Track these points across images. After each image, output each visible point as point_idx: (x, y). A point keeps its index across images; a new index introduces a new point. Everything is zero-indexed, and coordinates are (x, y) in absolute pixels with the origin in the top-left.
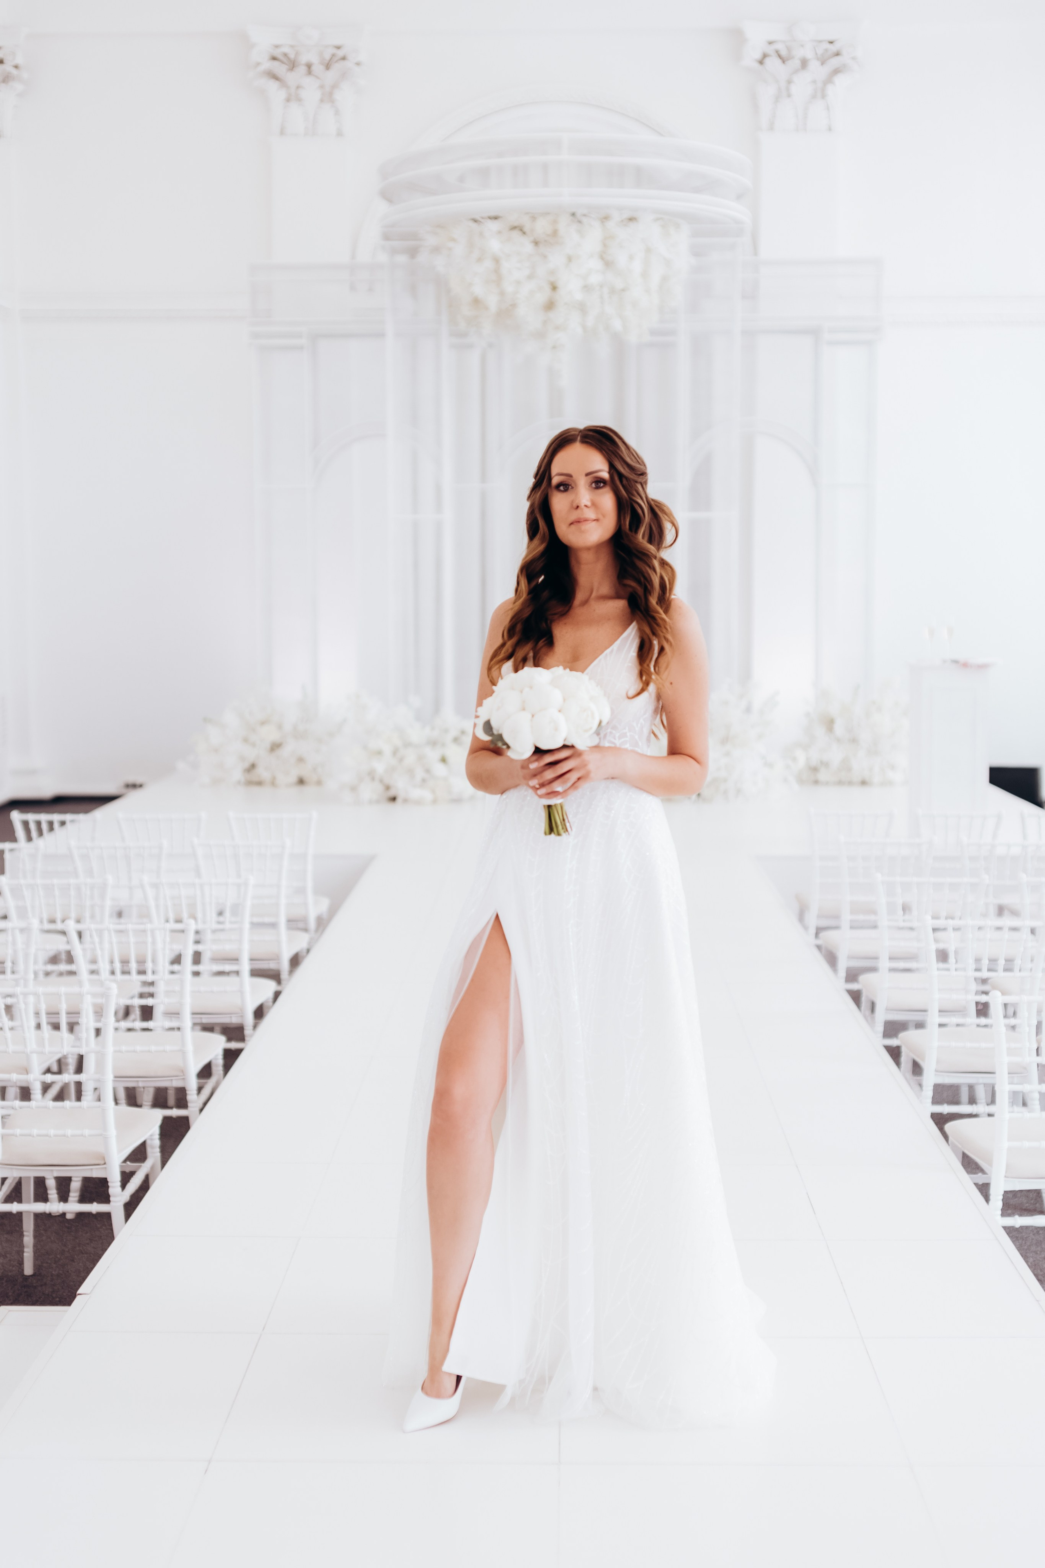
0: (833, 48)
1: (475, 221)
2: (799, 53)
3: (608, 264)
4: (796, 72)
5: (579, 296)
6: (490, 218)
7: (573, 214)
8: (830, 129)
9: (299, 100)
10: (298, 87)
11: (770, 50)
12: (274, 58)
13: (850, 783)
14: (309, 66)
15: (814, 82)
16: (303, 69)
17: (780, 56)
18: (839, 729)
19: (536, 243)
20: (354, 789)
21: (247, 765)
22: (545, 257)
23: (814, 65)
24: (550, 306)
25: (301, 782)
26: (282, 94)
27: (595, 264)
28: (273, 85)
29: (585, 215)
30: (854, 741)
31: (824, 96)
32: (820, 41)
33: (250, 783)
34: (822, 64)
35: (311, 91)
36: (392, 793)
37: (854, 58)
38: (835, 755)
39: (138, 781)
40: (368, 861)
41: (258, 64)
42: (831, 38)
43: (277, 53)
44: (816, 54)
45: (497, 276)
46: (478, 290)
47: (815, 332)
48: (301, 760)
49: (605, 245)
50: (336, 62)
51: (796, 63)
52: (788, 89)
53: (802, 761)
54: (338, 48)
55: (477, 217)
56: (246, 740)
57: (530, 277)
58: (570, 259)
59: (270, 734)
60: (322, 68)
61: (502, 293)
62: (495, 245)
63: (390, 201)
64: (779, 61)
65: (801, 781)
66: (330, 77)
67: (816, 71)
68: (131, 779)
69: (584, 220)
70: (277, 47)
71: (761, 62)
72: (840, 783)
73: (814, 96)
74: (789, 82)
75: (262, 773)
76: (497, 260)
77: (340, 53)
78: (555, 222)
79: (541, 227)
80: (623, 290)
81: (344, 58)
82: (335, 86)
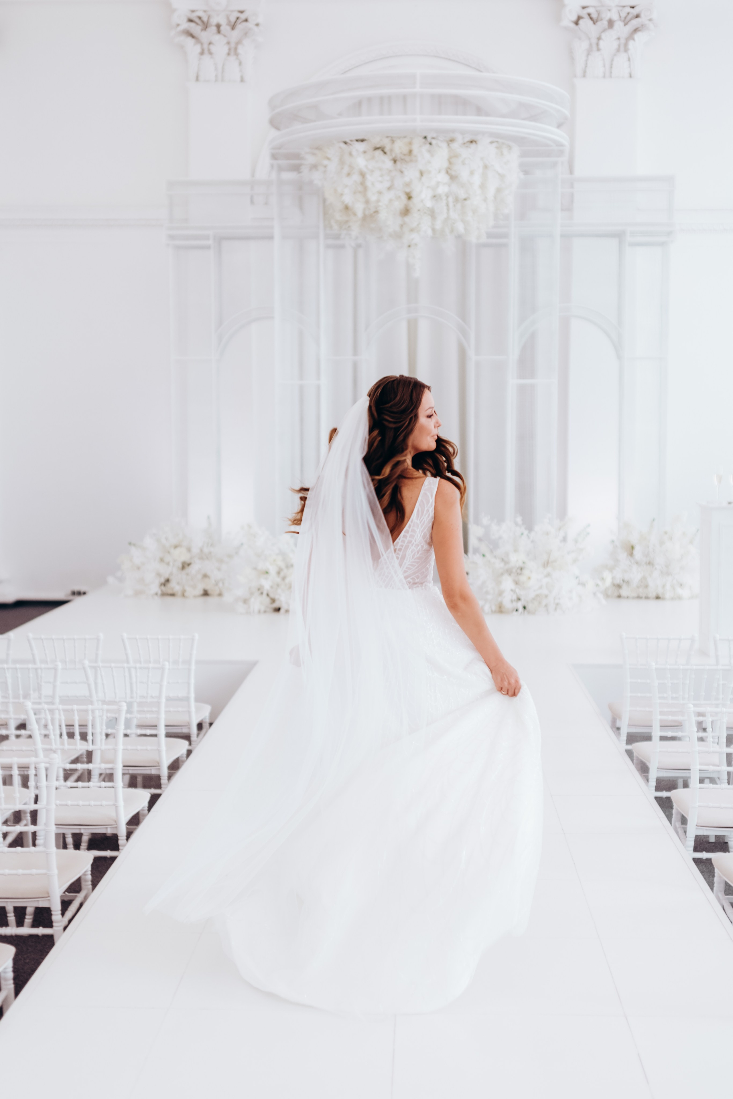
0: (634, 12)
1: (345, 143)
2: (607, 16)
3: (453, 178)
4: (604, 30)
5: (429, 204)
6: (357, 141)
7: (425, 138)
8: (631, 76)
9: (210, 53)
10: (210, 43)
11: (584, 13)
12: (191, 21)
13: (647, 598)
14: (218, 26)
15: (619, 39)
16: (214, 29)
17: (591, 18)
18: (638, 553)
19: (395, 161)
20: (245, 601)
21: (163, 580)
22: (402, 172)
23: (619, 25)
24: (406, 212)
25: (206, 593)
26: (198, 49)
27: (443, 178)
28: (190, 42)
29: (433, 138)
30: (650, 563)
31: (626, 50)
32: (624, 7)
33: (164, 594)
34: (625, 25)
35: (220, 47)
36: (276, 605)
37: (650, 20)
38: (636, 575)
39: (82, 589)
40: (252, 665)
41: (178, 25)
42: (632, 4)
43: (193, 16)
44: (620, 17)
45: (363, 187)
46: (348, 199)
47: (619, 236)
48: (205, 576)
49: (450, 163)
50: (240, 23)
51: (605, 23)
52: (598, 45)
53: (608, 582)
54: (242, 12)
55: (347, 140)
56: (162, 560)
57: (389, 189)
58: (422, 174)
59: (181, 556)
60: (229, 28)
61: (367, 202)
62: (361, 162)
63: (278, 129)
64: (591, 22)
65: (607, 596)
66: (235, 35)
67: (620, 30)
68: (76, 588)
69: (434, 142)
70: (193, 11)
71: (577, 23)
72: (639, 597)
73: (618, 50)
74: (599, 39)
75: (174, 586)
76: (363, 175)
77: (243, 17)
78: (410, 143)
79: (399, 147)
80: (465, 199)
81: (246, 20)
82: (238, 43)
